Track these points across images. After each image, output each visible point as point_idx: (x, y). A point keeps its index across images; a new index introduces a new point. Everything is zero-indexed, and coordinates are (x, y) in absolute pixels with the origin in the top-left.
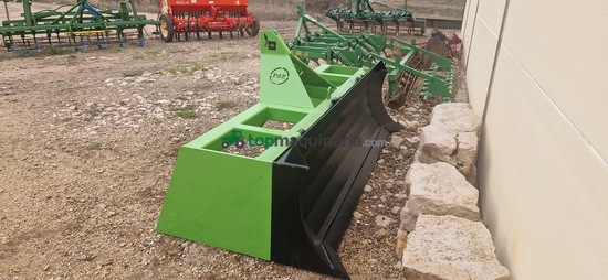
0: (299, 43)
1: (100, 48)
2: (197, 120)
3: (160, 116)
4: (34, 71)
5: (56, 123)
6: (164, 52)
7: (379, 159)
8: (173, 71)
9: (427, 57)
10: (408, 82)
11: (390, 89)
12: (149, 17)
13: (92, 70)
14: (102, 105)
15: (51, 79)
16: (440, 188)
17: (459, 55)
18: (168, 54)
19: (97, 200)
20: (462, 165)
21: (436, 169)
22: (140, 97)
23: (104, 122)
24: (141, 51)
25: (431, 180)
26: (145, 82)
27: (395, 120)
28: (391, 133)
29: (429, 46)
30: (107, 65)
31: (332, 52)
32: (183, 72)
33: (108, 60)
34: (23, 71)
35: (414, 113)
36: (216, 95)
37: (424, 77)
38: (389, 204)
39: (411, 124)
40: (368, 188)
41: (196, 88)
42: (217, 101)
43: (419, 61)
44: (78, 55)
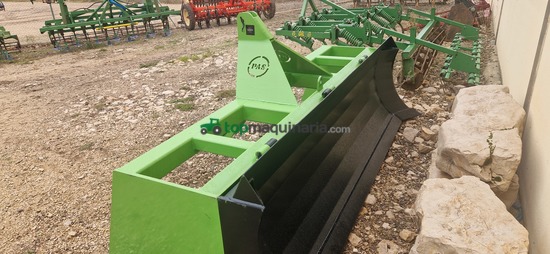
0: (304, 23)
1: (129, 40)
2: (194, 112)
3: (159, 109)
4: (66, 66)
5: (64, 120)
6: (184, 40)
7: (387, 156)
8: (185, 60)
9: (448, 28)
10: (427, 57)
11: (404, 68)
12: (171, 7)
13: (116, 63)
14: (110, 98)
15: (77, 73)
16: (467, 226)
17: (488, 22)
18: (186, 43)
19: (65, 215)
20: (499, 179)
21: (460, 189)
22: (147, 89)
23: (106, 118)
24: (164, 41)
25: (453, 211)
26: (157, 72)
27: (409, 105)
28: (404, 121)
29: (452, 15)
30: (129, 57)
31: (337, 31)
32: (194, 60)
33: (133, 51)
34: (57, 67)
35: (433, 94)
36: (219, 82)
37: (445, 51)
38: (398, 225)
39: (429, 109)
40: (371, 199)
41: (202, 76)
42: (220, 90)
43: (439, 33)
44: (109, 48)
